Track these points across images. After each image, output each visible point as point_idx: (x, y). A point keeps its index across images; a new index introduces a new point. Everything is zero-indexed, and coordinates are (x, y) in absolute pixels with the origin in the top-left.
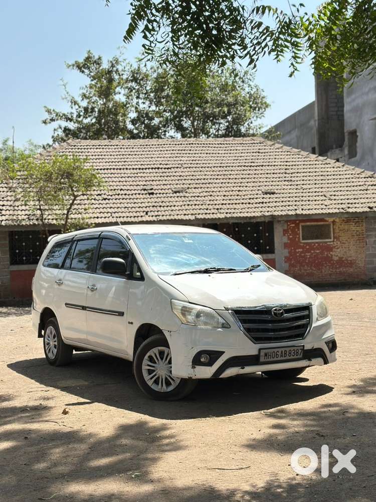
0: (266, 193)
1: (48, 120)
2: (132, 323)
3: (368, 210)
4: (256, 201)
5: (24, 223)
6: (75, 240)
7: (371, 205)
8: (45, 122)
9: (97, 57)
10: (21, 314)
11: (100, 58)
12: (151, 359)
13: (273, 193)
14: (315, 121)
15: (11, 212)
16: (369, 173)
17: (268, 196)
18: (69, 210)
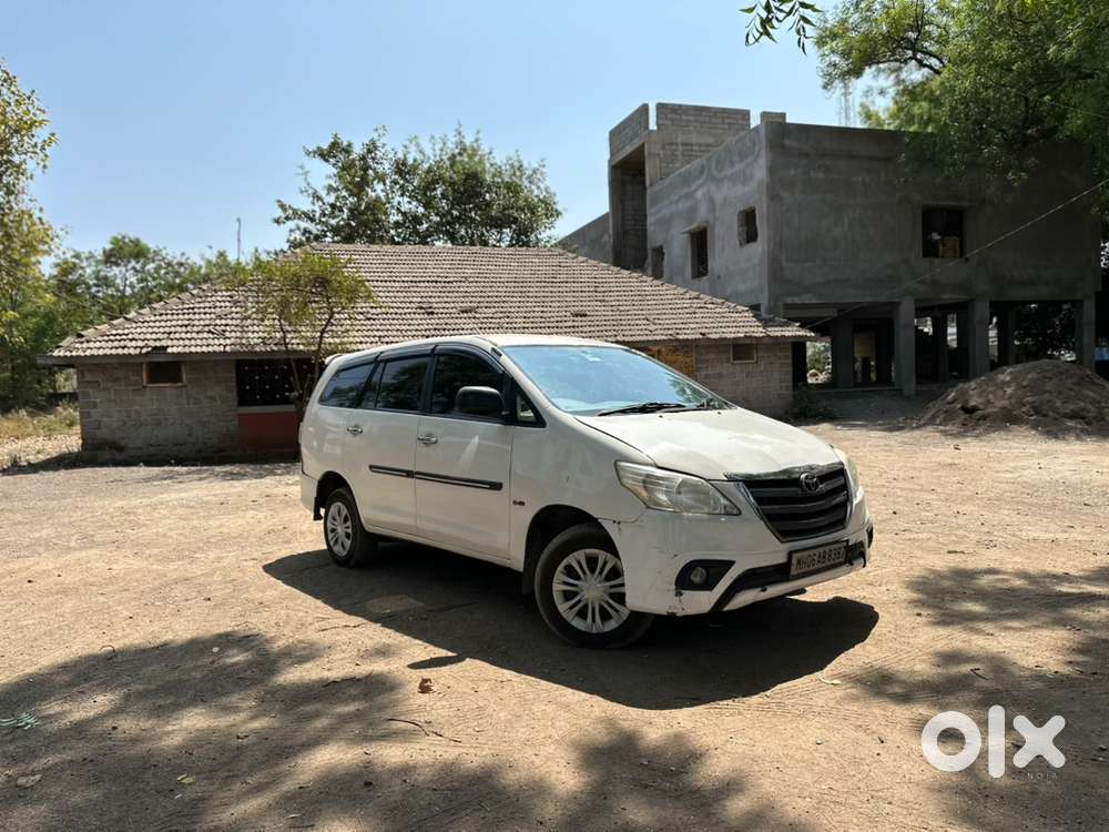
0: (577, 316)
1: (282, 219)
2: (522, 503)
3: (701, 337)
4: (566, 324)
5: (257, 349)
6: (381, 361)
7: (703, 331)
8: (277, 221)
9: (345, 143)
10: (261, 476)
11: (350, 145)
12: (570, 571)
13: (585, 315)
14: (609, 236)
15: (238, 334)
16: (694, 294)
17: (580, 319)
18: (323, 332)
